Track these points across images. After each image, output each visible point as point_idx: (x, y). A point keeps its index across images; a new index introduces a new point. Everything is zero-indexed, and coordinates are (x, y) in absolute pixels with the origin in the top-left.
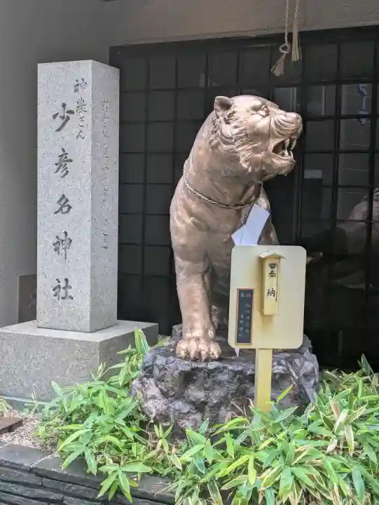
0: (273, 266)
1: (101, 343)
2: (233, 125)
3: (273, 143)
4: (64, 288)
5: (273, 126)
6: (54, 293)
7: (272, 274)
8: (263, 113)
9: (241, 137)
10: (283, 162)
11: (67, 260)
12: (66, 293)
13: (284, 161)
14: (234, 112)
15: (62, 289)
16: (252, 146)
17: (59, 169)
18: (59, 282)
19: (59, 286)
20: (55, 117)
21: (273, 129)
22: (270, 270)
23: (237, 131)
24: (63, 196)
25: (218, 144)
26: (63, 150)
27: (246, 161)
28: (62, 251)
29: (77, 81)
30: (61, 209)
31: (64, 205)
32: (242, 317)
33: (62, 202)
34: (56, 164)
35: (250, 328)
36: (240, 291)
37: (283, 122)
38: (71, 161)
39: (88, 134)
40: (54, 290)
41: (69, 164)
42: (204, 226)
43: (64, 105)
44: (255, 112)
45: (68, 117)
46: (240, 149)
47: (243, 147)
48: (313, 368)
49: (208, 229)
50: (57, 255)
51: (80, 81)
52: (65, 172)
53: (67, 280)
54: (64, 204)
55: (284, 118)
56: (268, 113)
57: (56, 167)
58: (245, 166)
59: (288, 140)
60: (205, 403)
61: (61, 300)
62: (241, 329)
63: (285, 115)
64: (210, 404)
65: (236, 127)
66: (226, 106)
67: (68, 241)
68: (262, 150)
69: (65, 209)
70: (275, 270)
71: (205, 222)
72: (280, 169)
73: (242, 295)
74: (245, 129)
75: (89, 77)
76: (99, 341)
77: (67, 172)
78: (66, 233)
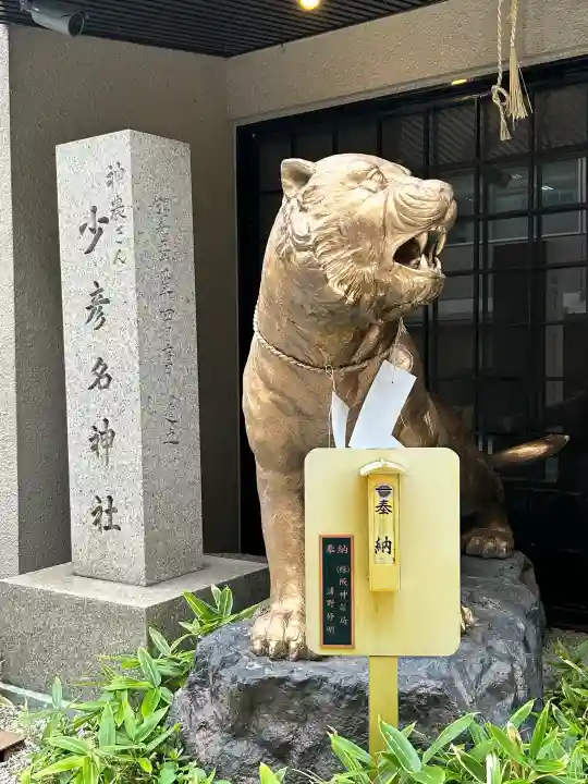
0: (384, 491)
1: (148, 609)
2: (313, 212)
3: (394, 243)
4: (107, 511)
5: (391, 207)
6: (93, 519)
7: (383, 508)
8: (373, 185)
9: (330, 236)
10: (416, 279)
11: (110, 464)
12: (110, 520)
13: (420, 278)
14: (315, 188)
15: (104, 513)
16: (352, 252)
17: (91, 317)
18: (100, 502)
19: (100, 508)
20: (82, 230)
21: (391, 215)
22: (378, 500)
23: (321, 223)
24: (100, 360)
25: (289, 253)
26: (97, 284)
27: (341, 282)
28: (102, 451)
29: (111, 167)
30: (97, 382)
31: (102, 375)
32: (332, 591)
33: (99, 371)
34: (88, 308)
35: (348, 614)
36: (326, 541)
37: (410, 200)
38: (107, 301)
39: (129, 254)
40: (94, 514)
41: (104, 306)
42: (291, 409)
43: (94, 210)
44: (353, 184)
45: (100, 229)
46: (328, 259)
47: (334, 256)
48: (511, 675)
49: (299, 412)
50: (95, 457)
51: (115, 168)
52: (100, 319)
53: (110, 498)
54: (102, 372)
55: (414, 192)
56: (383, 184)
57: (88, 313)
58: (340, 291)
59: (425, 235)
60: (288, 747)
61: (104, 531)
62: (331, 616)
63: (417, 187)
64: (299, 749)
65: (318, 216)
66: (302, 178)
67: (110, 434)
68: (372, 259)
69: (104, 381)
70: (389, 499)
71: (292, 401)
72: (412, 293)
73: (330, 549)
74: (336, 219)
75: (126, 159)
76: (146, 606)
77: (103, 319)
78: (106, 421)
